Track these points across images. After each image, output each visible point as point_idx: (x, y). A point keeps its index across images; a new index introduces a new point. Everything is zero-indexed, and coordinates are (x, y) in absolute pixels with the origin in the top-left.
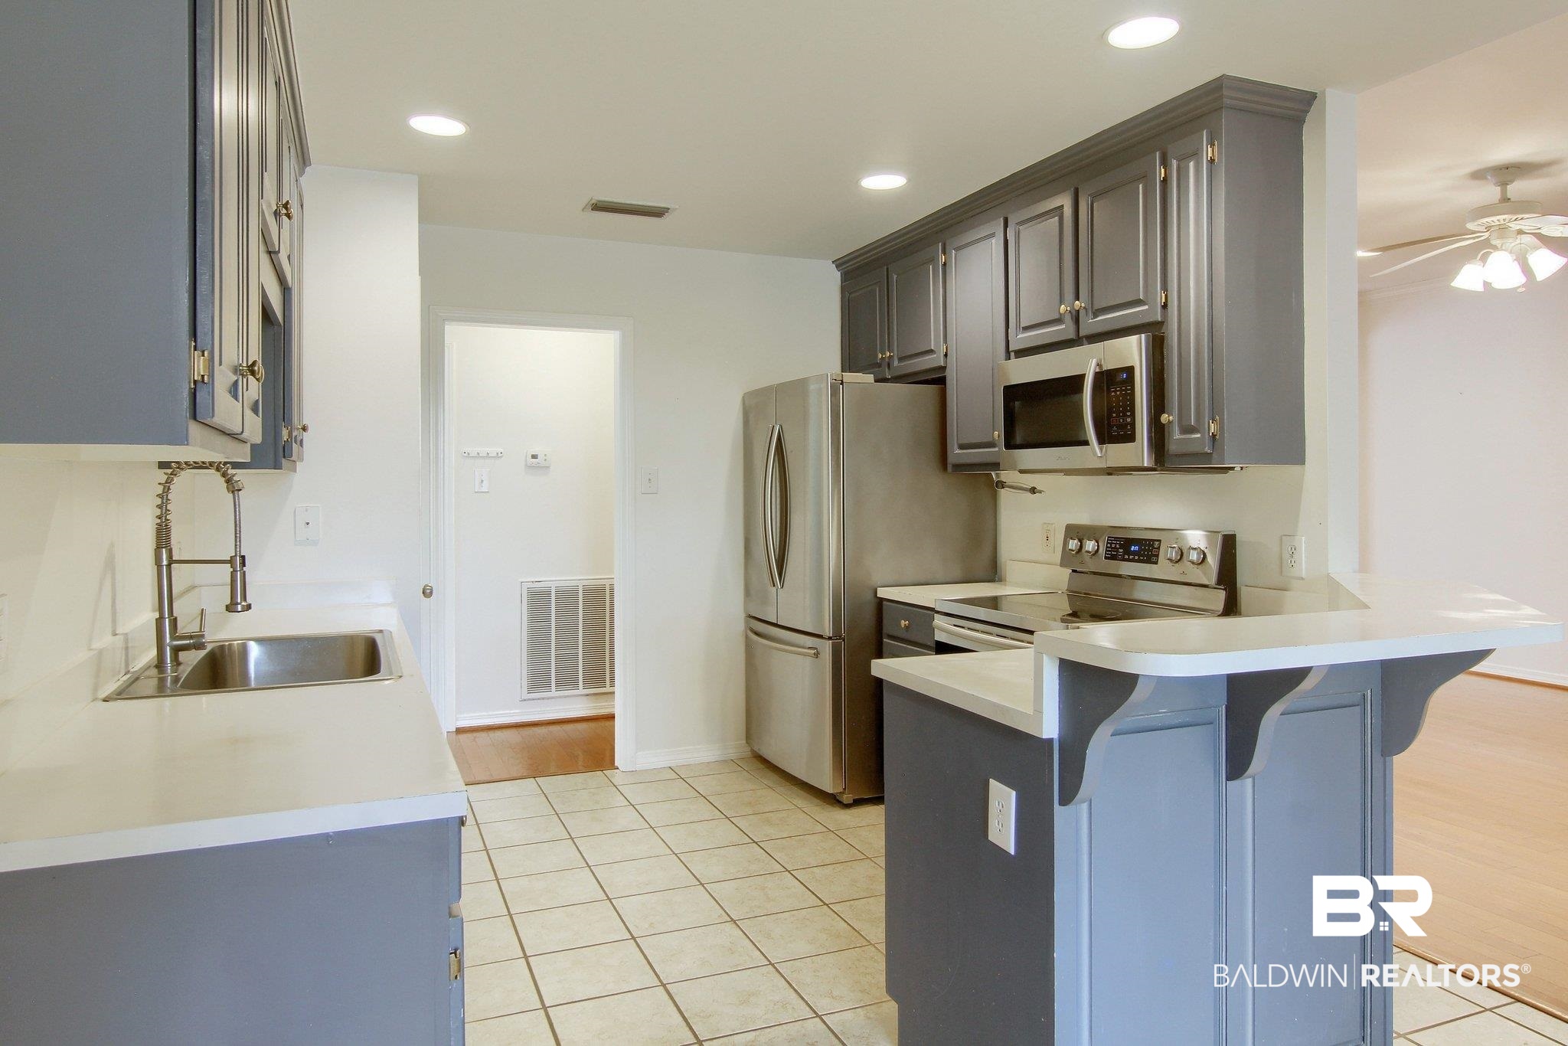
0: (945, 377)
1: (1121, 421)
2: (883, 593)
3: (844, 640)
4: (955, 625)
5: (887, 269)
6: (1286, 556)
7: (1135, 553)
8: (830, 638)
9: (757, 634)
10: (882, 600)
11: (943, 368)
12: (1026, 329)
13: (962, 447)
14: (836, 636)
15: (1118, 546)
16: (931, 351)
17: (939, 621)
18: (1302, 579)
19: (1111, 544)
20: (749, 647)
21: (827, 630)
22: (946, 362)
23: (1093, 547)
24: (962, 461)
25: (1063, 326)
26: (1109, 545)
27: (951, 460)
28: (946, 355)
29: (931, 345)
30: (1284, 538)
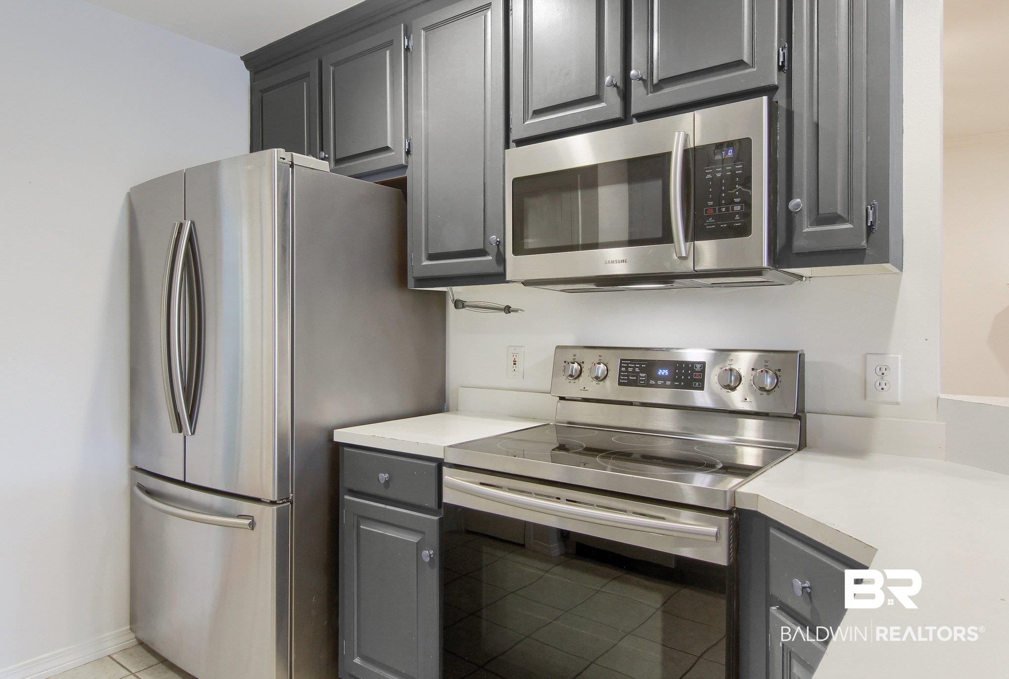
0: (405, 179)
1: (724, 210)
2: (341, 436)
3: (292, 503)
4: (482, 484)
5: (320, 62)
6: (872, 378)
7: (663, 378)
8: (273, 503)
9: (149, 493)
10: (339, 444)
11: (404, 167)
12: (538, 113)
13: (431, 257)
14: (283, 497)
15: (637, 370)
16: (386, 149)
17: (450, 477)
18: (898, 404)
19: (627, 368)
20: (135, 509)
21: (271, 491)
22: (407, 161)
23: (603, 372)
24: (429, 274)
25: (603, 105)
26: (623, 369)
27: (414, 271)
28: (408, 153)
29: (387, 143)
30: (869, 357)
